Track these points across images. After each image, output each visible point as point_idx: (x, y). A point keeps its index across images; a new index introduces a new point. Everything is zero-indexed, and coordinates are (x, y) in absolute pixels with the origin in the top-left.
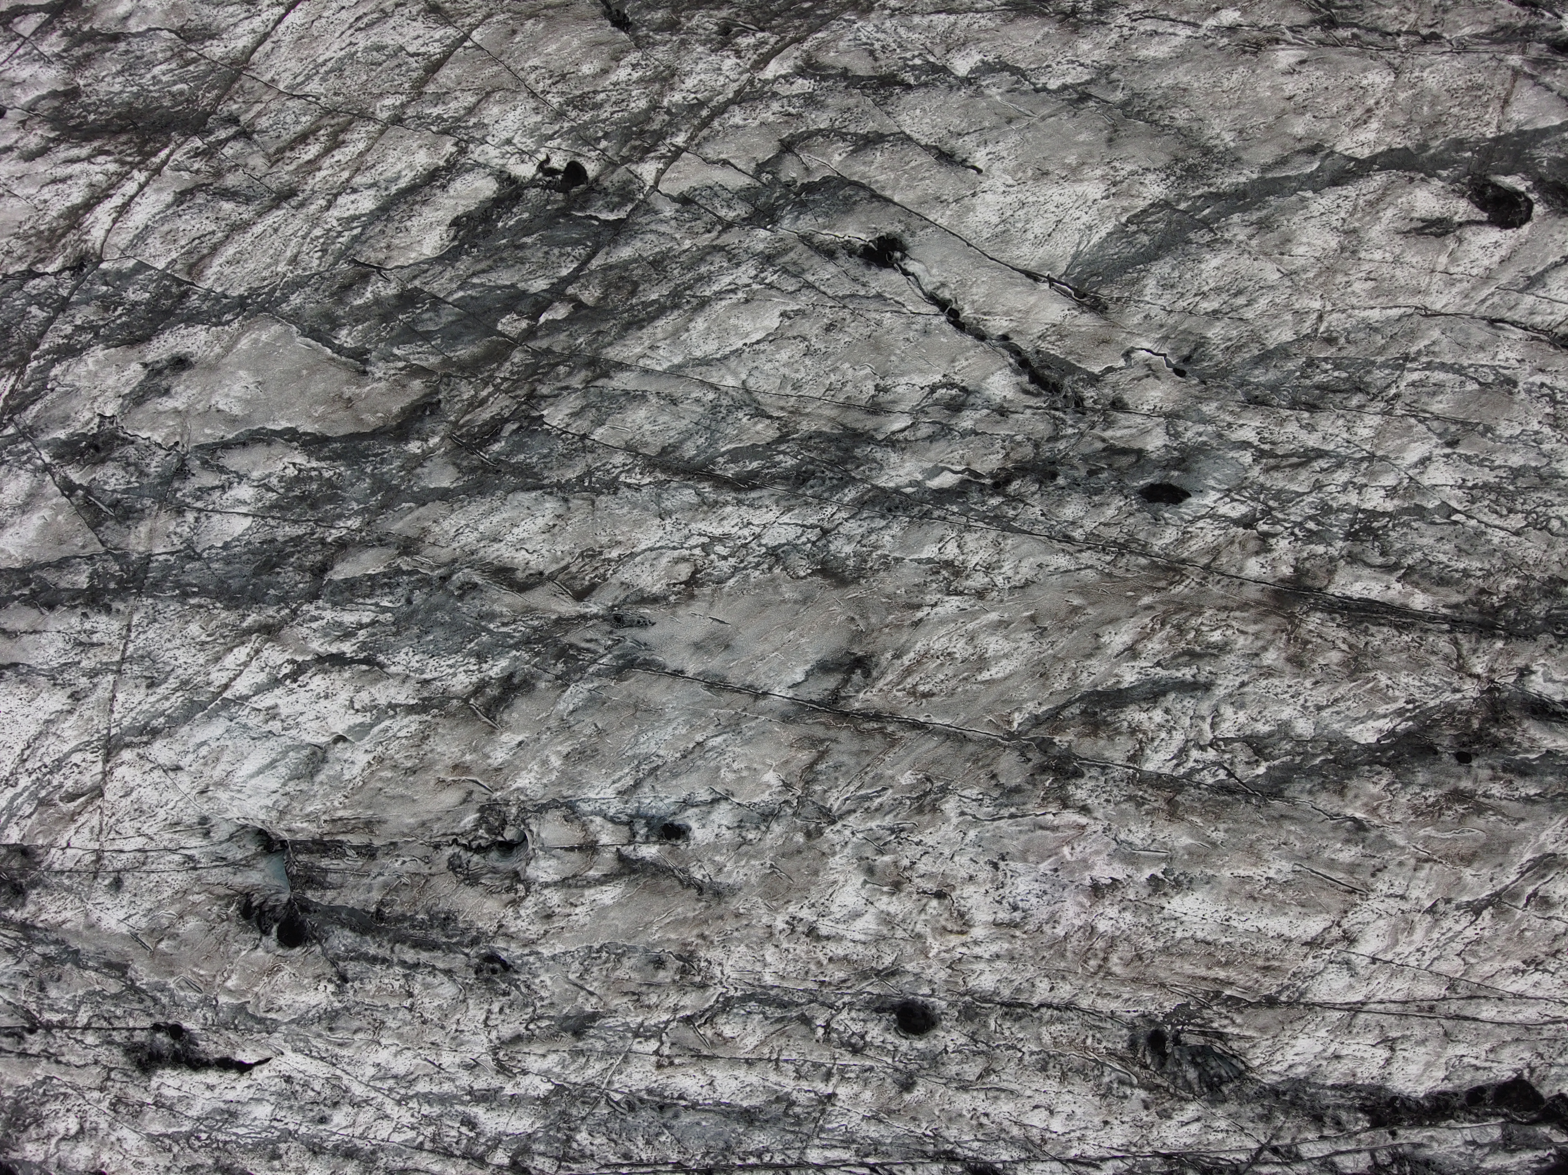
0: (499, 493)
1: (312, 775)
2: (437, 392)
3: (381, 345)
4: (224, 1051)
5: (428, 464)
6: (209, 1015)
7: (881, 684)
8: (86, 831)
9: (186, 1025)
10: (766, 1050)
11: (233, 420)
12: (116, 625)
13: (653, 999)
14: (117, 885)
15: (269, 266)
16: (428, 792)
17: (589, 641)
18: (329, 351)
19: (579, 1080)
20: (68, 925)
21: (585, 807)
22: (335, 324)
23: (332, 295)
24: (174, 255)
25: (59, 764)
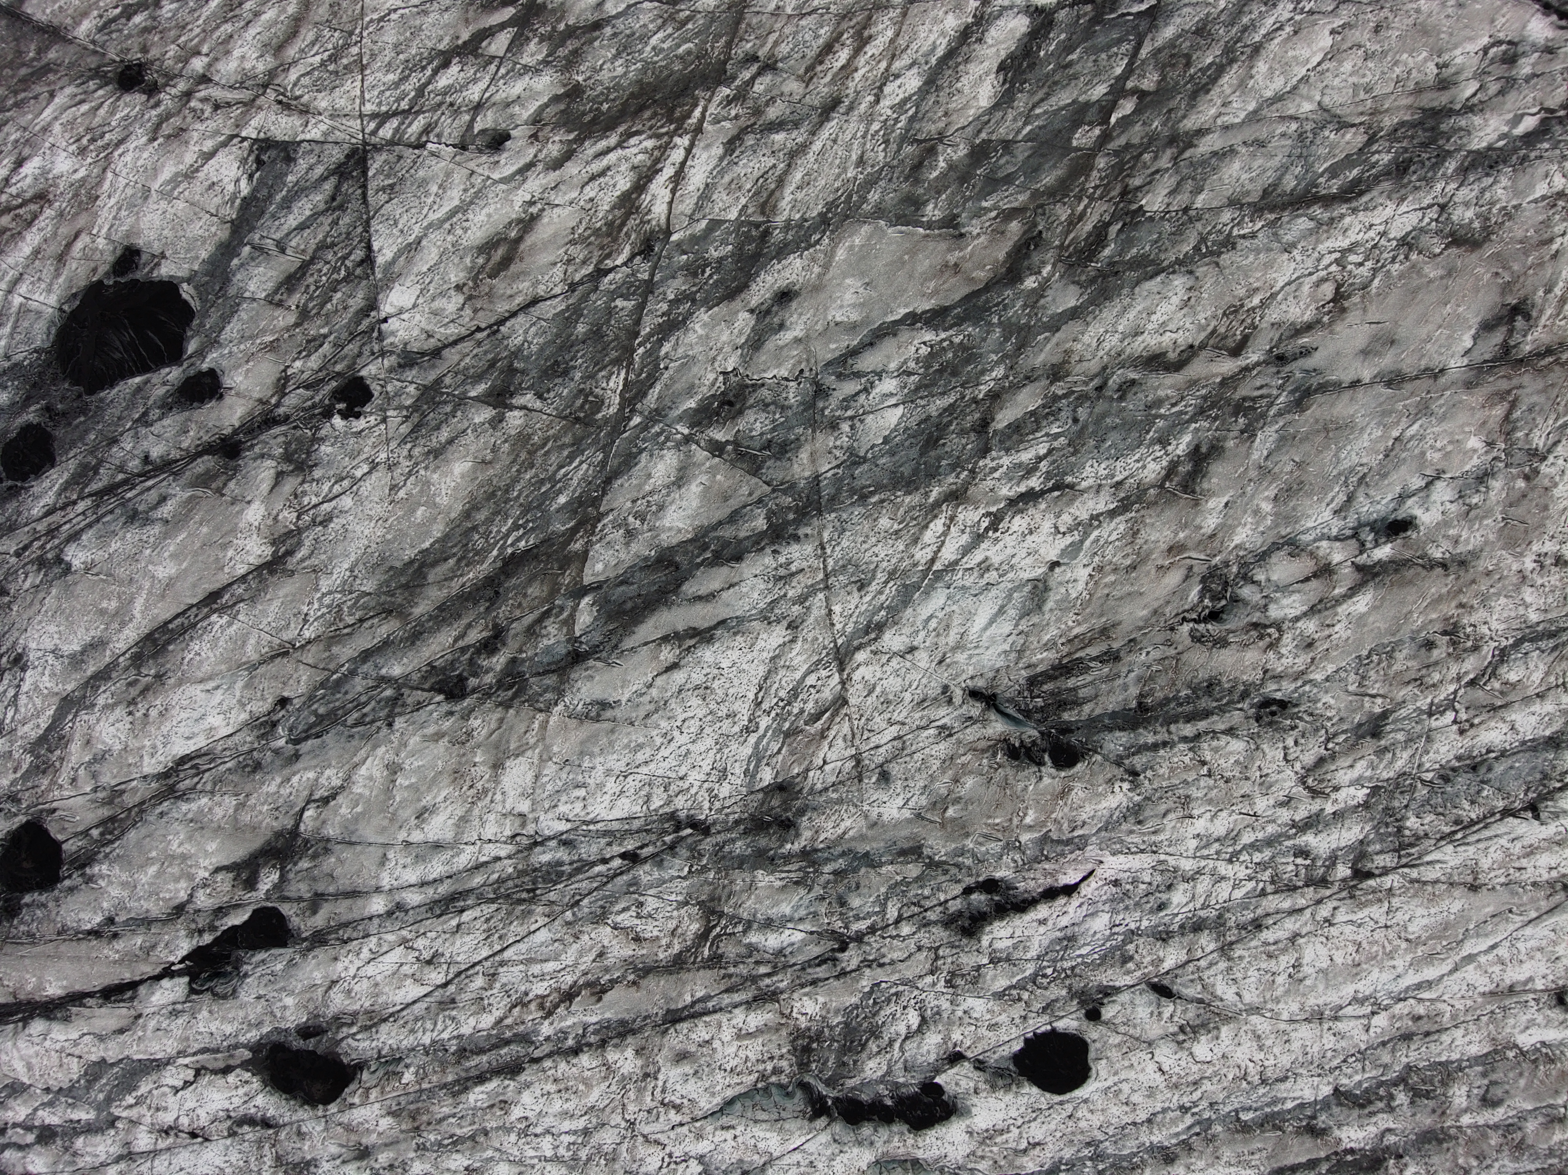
0: (1125, 291)
1: (1040, 608)
2: (1035, 225)
3: (969, 204)
4: (1046, 882)
5: (1049, 292)
6: (1017, 857)
7: (1543, 321)
8: (840, 742)
9: (998, 875)
10: (1552, 679)
11: (853, 327)
12: (809, 548)
13: (1436, 677)
14: (885, 777)
15: (839, 175)
16: (1152, 581)
17: (1261, 387)
18: (921, 230)
19: (1391, 774)
20: (851, 833)
21: (1307, 538)
22: (917, 204)
23: (906, 179)
24: (743, 201)
25: (794, 693)
